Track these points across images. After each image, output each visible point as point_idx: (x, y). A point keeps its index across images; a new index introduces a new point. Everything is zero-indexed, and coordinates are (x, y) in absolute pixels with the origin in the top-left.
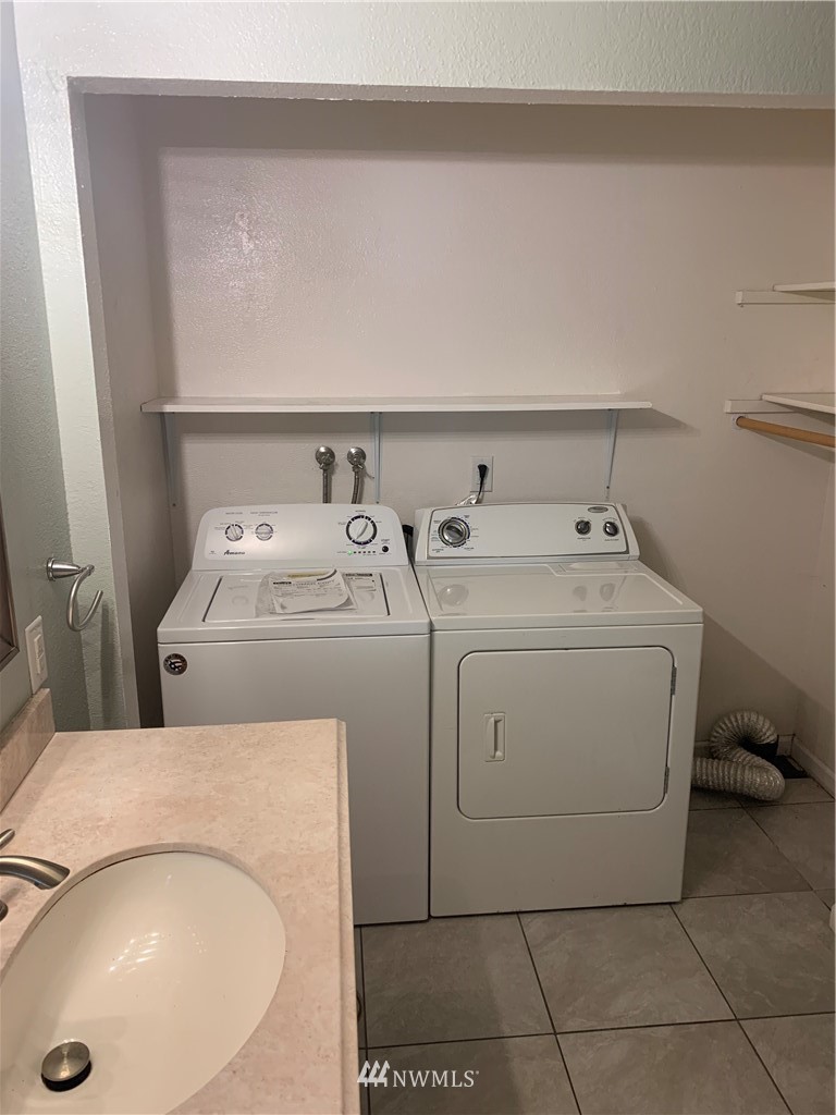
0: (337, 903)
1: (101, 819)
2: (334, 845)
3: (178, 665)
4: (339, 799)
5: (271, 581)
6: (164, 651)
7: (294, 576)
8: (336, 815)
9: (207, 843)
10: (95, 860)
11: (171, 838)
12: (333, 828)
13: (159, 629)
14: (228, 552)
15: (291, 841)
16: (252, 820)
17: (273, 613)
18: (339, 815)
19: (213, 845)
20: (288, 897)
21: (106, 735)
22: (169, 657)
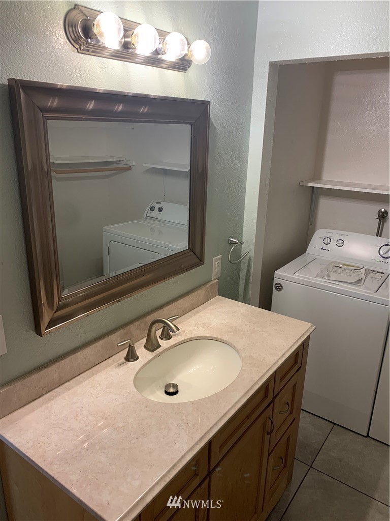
0: (258, 379)
1: (211, 325)
2: (272, 363)
3: (279, 287)
4: (288, 350)
5: (333, 264)
6: (276, 281)
7: (344, 265)
8: (282, 354)
9: (234, 344)
10: (201, 335)
11: (225, 338)
12: (277, 358)
13: (275, 272)
14: (322, 249)
15: (260, 355)
16: (253, 344)
17: (323, 278)
18: (284, 355)
19: (236, 346)
20: (245, 370)
21: (231, 301)
22: (277, 284)
